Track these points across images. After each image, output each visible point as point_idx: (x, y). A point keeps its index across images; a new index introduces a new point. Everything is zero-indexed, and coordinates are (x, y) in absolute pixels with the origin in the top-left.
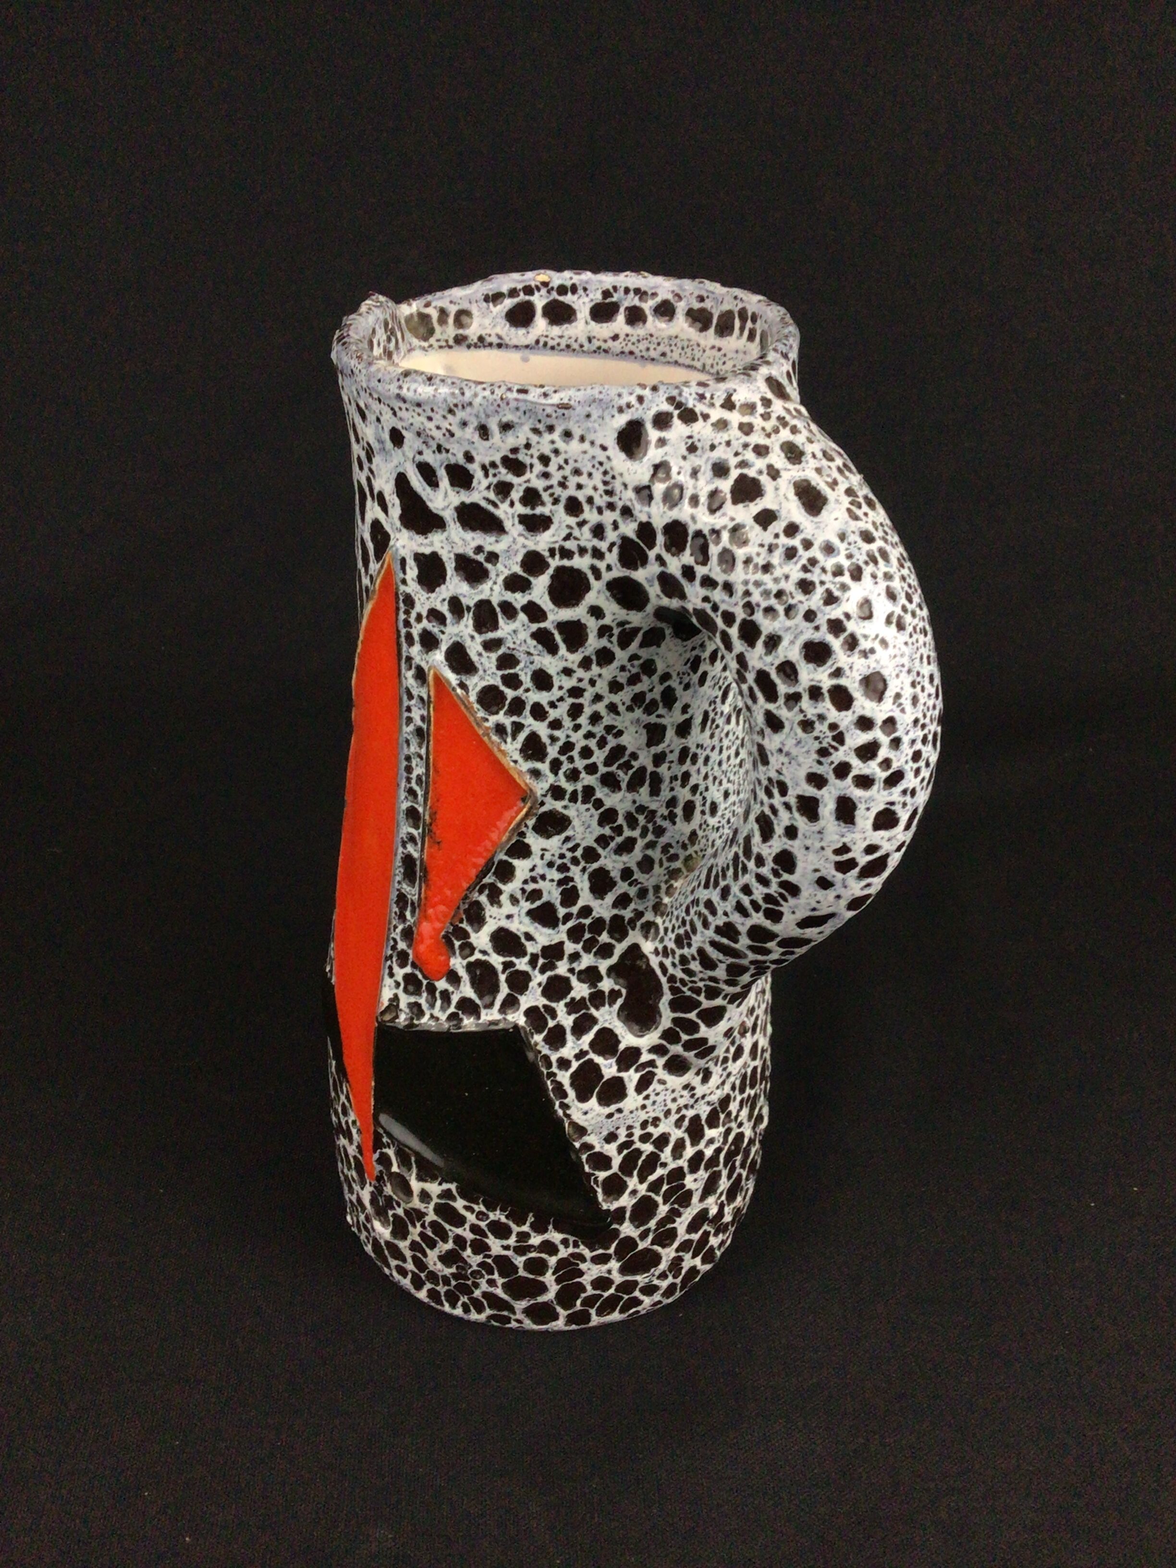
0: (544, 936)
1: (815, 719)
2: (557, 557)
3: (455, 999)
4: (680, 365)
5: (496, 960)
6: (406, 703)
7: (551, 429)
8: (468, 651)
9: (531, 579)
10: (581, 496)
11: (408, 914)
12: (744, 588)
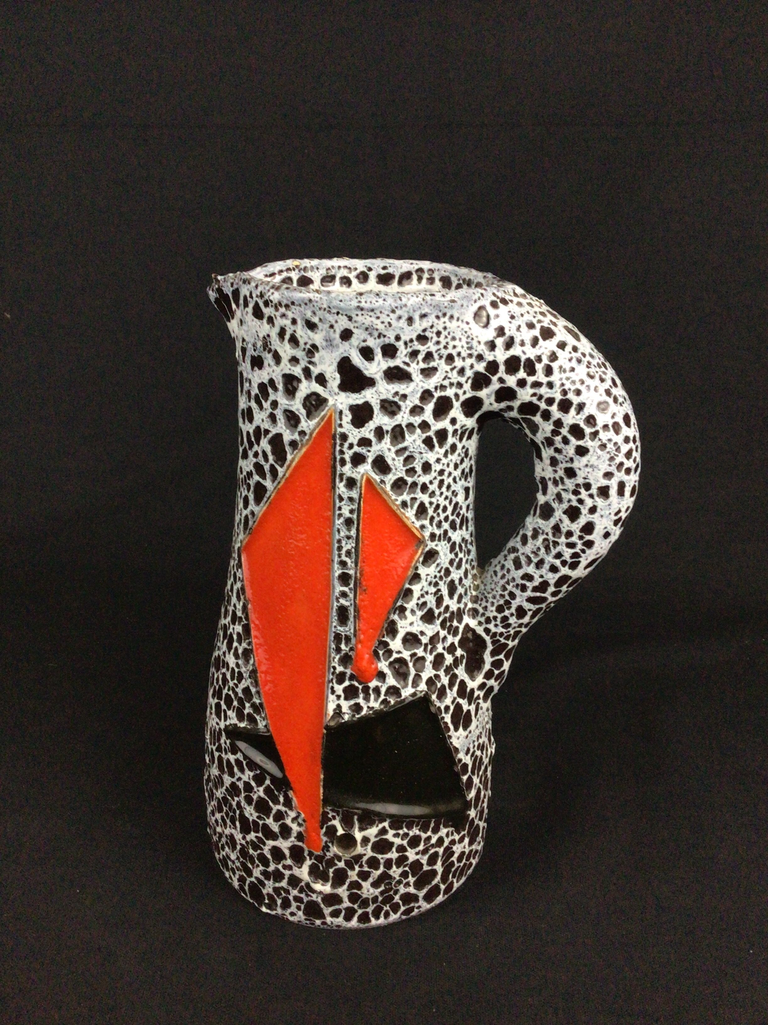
0: (430, 630)
2: (438, 391)
3: (383, 690)
5: (406, 655)
6: (338, 504)
7: (445, 315)
8: (386, 459)
9: (424, 407)
10: (454, 352)
11: (343, 646)
12: (560, 382)
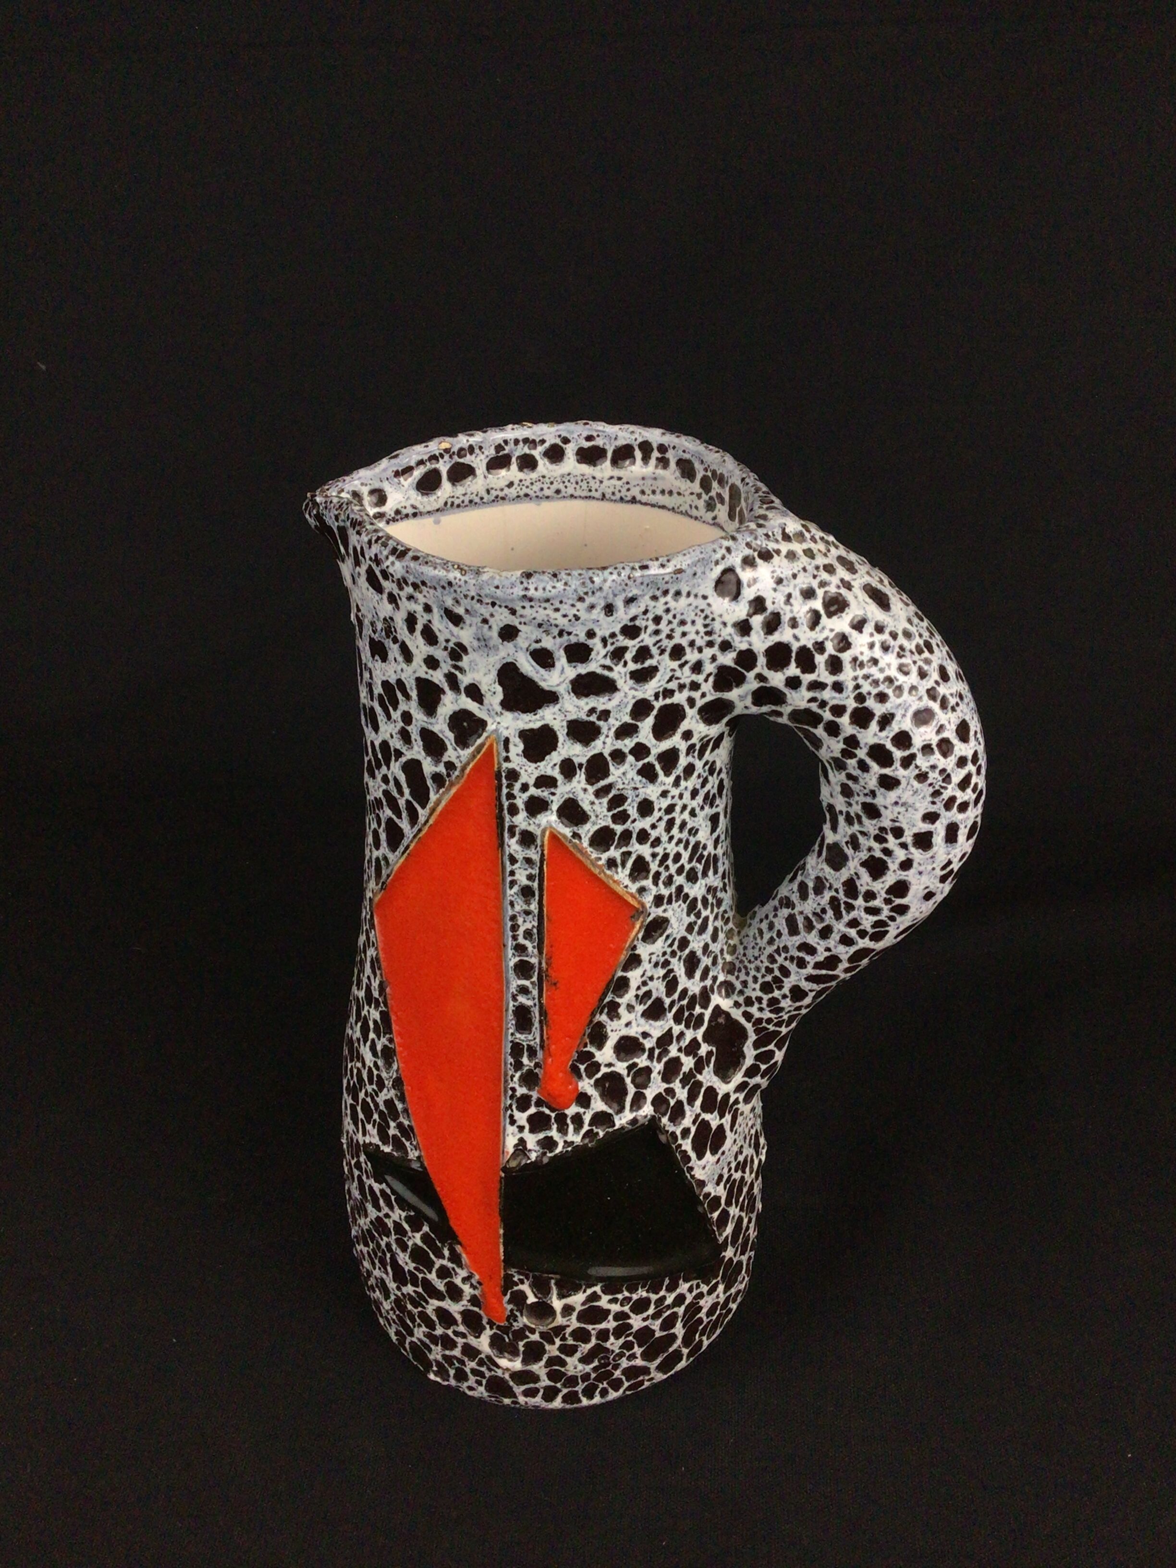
0: (657, 1029)
1: (927, 770)
2: (661, 698)
3: (587, 1118)
4: (576, 497)
5: (621, 1067)
6: (509, 868)
7: (666, 593)
8: (581, 803)
9: (639, 724)
10: (684, 642)
11: (525, 1060)
12: (854, 683)
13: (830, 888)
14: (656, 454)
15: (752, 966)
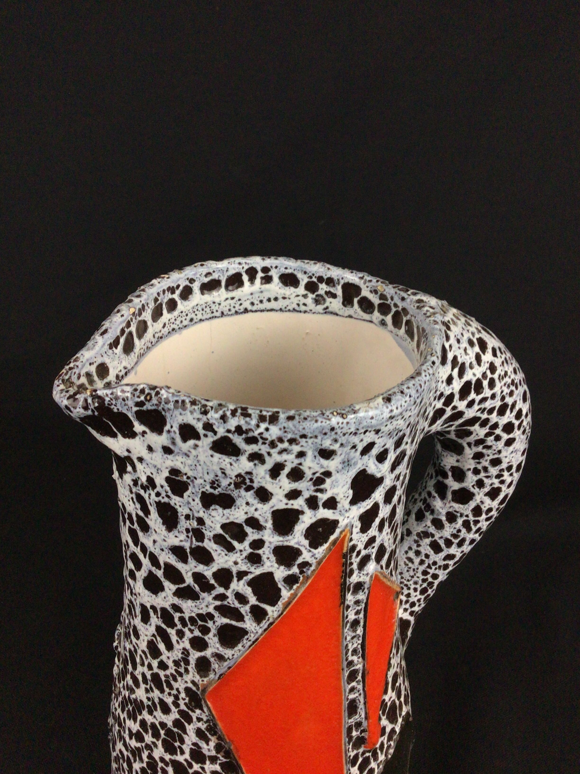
11: (354, 733)
12: (501, 390)
13: (461, 515)
14: (260, 275)
15: (411, 582)
